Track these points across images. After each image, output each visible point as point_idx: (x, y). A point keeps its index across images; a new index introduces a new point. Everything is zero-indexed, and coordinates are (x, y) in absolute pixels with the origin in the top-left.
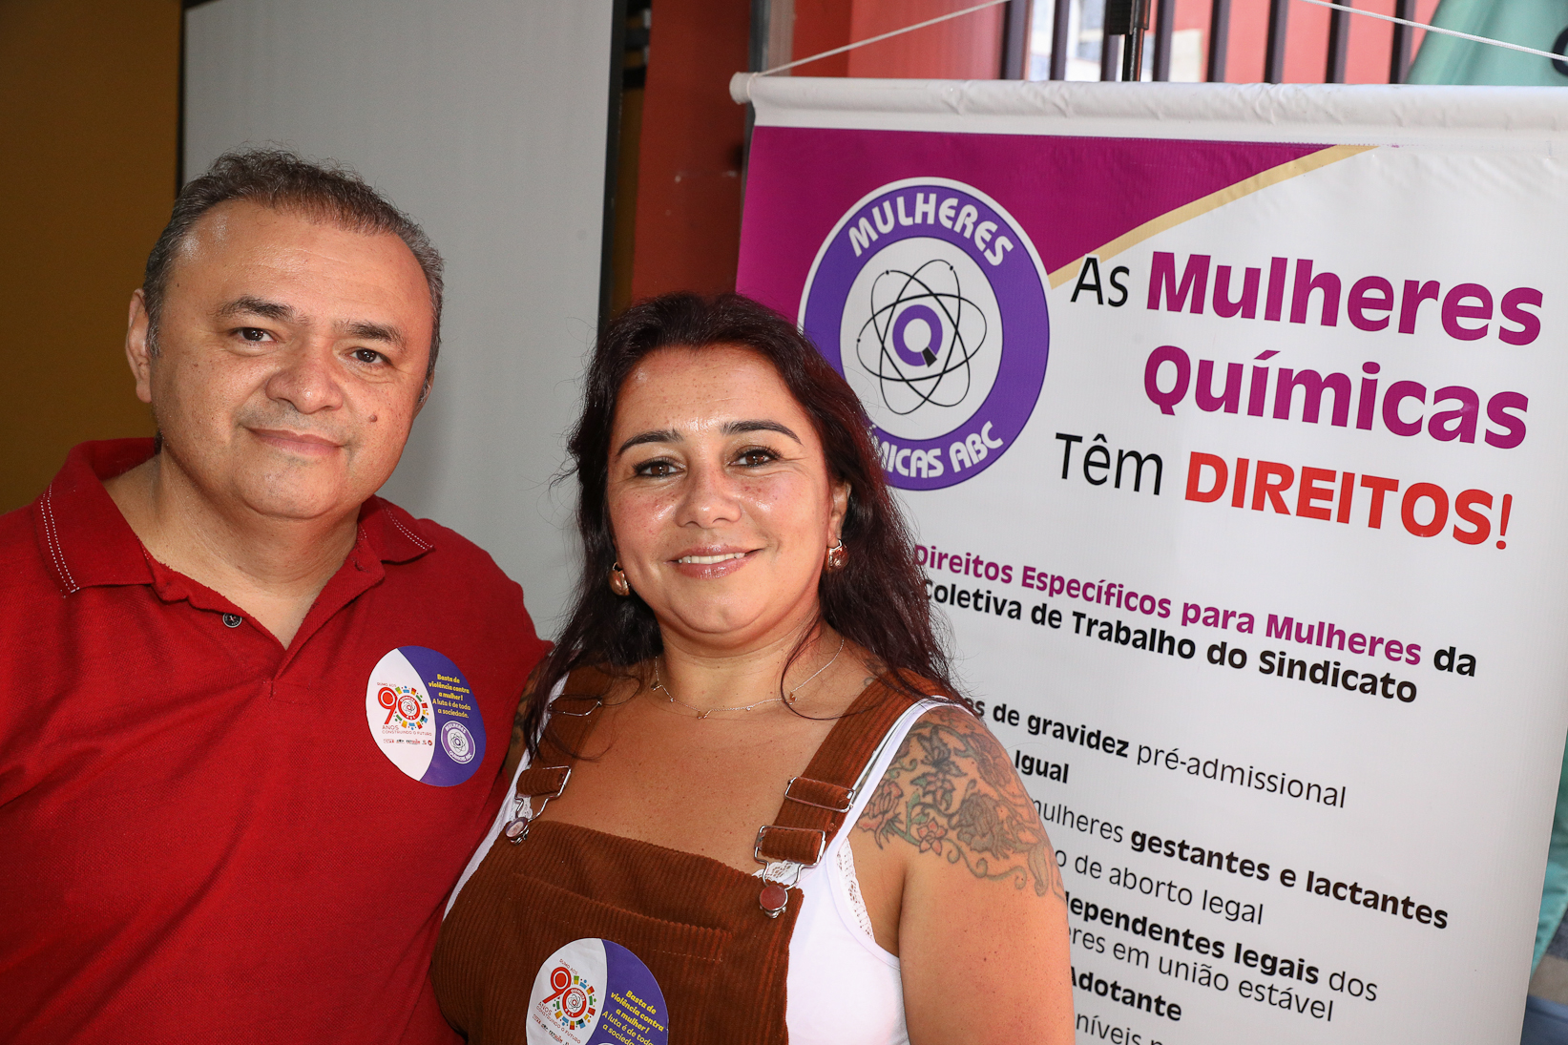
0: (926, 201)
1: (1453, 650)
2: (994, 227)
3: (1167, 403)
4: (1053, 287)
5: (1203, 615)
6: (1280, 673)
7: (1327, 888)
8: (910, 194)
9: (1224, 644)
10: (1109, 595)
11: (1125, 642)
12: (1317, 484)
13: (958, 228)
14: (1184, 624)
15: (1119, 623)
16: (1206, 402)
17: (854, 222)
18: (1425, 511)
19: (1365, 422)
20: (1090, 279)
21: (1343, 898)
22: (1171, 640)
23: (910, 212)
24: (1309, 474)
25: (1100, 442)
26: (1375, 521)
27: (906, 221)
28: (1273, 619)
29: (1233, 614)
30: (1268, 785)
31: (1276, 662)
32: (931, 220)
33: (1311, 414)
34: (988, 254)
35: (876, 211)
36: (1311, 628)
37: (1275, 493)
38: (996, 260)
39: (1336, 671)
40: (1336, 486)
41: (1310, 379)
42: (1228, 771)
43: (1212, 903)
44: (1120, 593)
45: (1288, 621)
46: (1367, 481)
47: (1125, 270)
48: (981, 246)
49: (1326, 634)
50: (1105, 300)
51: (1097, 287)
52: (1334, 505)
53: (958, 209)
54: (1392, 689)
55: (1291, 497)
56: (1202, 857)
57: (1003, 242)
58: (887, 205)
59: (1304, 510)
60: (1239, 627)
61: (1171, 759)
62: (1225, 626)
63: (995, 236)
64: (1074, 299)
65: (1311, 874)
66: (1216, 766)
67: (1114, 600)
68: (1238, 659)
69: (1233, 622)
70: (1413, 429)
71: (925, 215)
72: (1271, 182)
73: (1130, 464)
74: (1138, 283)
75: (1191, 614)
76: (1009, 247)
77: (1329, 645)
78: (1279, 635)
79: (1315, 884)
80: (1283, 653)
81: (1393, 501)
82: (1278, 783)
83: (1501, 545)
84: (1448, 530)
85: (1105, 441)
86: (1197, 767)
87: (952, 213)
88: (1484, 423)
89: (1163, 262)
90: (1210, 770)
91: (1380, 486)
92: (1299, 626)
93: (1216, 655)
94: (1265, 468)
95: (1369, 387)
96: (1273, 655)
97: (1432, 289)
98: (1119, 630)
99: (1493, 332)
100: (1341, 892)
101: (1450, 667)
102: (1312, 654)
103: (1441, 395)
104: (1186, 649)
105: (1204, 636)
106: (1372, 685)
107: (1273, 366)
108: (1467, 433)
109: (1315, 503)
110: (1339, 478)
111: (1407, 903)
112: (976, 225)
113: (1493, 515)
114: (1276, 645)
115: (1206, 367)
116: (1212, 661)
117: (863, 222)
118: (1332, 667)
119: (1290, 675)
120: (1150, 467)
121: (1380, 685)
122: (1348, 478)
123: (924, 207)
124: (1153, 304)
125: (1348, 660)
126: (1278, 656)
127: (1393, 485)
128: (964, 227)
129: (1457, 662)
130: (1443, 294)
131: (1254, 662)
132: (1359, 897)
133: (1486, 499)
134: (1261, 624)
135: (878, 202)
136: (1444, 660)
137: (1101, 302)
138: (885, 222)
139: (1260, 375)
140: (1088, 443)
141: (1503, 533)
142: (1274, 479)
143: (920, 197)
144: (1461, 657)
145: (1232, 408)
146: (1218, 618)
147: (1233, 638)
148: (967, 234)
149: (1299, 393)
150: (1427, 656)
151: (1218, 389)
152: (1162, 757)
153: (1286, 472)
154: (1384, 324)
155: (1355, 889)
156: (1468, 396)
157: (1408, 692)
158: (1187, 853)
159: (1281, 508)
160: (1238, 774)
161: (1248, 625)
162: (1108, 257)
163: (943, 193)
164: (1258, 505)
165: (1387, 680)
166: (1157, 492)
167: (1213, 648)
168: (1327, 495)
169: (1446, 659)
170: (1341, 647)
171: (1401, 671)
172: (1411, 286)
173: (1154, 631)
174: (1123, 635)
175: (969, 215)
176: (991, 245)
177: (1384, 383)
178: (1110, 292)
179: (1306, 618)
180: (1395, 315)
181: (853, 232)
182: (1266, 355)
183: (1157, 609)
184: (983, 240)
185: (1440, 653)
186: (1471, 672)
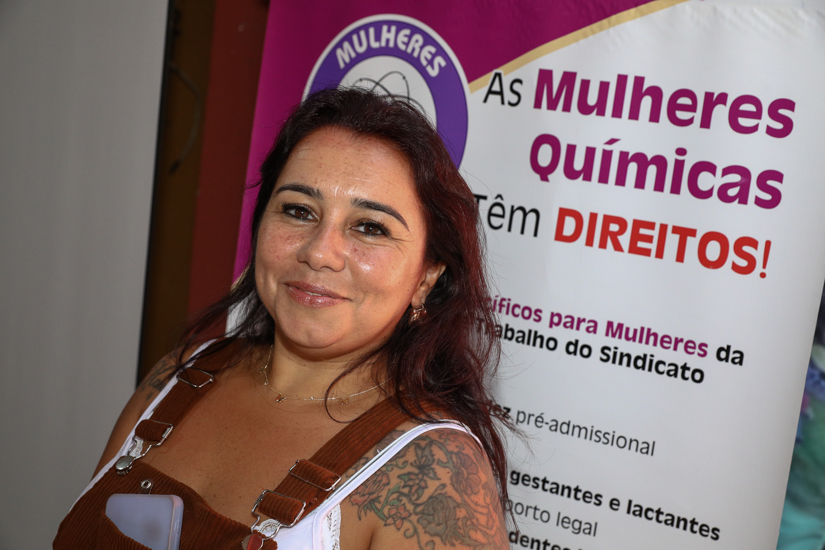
0: (389, 31)
1: (729, 347)
2: (433, 50)
3: (544, 173)
4: (472, 91)
5: (564, 320)
6: (614, 362)
7: (641, 512)
8: (378, 26)
9: (577, 341)
10: (501, 306)
11: (511, 339)
12: (643, 231)
13: (409, 50)
14: (551, 326)
15: (507, 326)
16: (571, 173)
17: (340, 45)
18: (713, 251)
19: (676, 189)
20: (496, 87)
21: (651, 519)
22: (542, 337)
23: (378, 38)
24: (638, 224)
25: (499, 200)
26: (680, 257)
27: (375, 45)
28: (610, 324)
29: (584, 320)
30: (603, 440)
31: (611, 354)
32: (391, 44)
33: (640, 183)
34: (429, 69)
35: (355, 38)
36: (635, 331)
37: (614, 236)
38: (433, 72)
39: (651, 361)
40: (655, 233)
41: (641, 159)
42: (577, 429)
43: (563, 521)
44: (509, 305)
45: (620, 326)
46: (676, 230)
47: (519, 81)
48: (424, 63)
49: (646, 335)
50: (506, 102)
51: (501, 93)
52: (653, 246)
53: (410, 37)
54: (688, 374)
55: (625, 240)
56: (557, 489)
57: (440, 60)
58: (362, 33)
59: (634, 249)
60: (587, 329)
61: (539, 420)
62: (578, 328)
63: (434, 56)
64: (485, 101)
65: (630, 502)
66: (569, 425)
67: (504, 310)
68: (586, 351)
69: (583, 326)
70: (707, 195)
71: (388, 41)
72: (619, 22)
73: (519, 215)
74: (528, 90)
75: (556, 319)
76: (443, 63)
77: (647, 343)
78: (614, 335)
79: (633, 509)
80: (616, 348)
81: (692, 244)
82: (610, 438)
83: (763, 275)
84: (728, 264)
85: (502, 199)
86: (556, 426)
87: (406, 40)
88: (754, 191)
89: (545, 76)
90: (565, 428)
91: (684, 233)
92: (628, 329)
93: (572, 348)
94: (608, 220)
95: (679, 165)
96: (609, 349)
97: (723, 98)
98: (507, 330)
99: (762, 129)
100: (650, 514)
101: (726, 359)
102: (636, 349)
103: (727, 171)
104: (552, 344)
105: (564, 335)
106: (676, 371)
107: (616, 149)
108: (743, 198)
109: (641, 244)
110: (657, 227)
111: (693, 522)
112: (422, 48)
113: (758, 254)
114: (611, 342)
115: (571, 149)
116: (568, 352)
117: (346, 45)
118: (648, 358)
119: (621, 363)
120: (531, 217)
121: (680, 371)
122: (664, 228)
123: (388, 35)
124: (538, 105)
125: (659, 353)
126: (613, 350)
127: (693, 233)
128: (414, 50)
129: (731, 356)
130: (730, 101)
131: (597, 353)
132: (662, 518)
133: (753, 243)
134: (602, 328)
135: (356, 31)
136: (723, 355)
137: (503, 103)
138: (361, 44)
139: (607, 155)
140: (491, 200)
141: (764, 267)
142: (614, 228)
143: (385, 28)
144: (735, 352)
145: (588, 178)
146: (574, 323)
147: (583, 337)
148: (416, 54)
149: (633, 168)
150: (712, 351)
151: (578, 164)
152: (533, 419)
153: (622, 223)
154: (690, 122)
155: (659, 512)
156: (743, 172)
157: (698, 376)
158: (548, 486)
159: (618, 247)
160: (583, 431)
161: (593, 328)
162: (509, 72)
163: (401, 26)
164: (603, 245)
165: (685, 368)
166: (535, 234)
167: (570, 344)
168: (649, 239)
169: (724, 354)
170: (655, 344)
171: (694, 362)
172: (709, 96)
173: (530, 331)
174: (509, 334)
175: (417, 41)
176: (431, 62)
177: (689, 162)
178: (509, 97)
179: (632, 324)
180: (698, 115)
181: (339, 52)
182: (612, 141)
183: (533, 316)
184: (426, 59)
185: (720, 350)
186: (741, 363)
